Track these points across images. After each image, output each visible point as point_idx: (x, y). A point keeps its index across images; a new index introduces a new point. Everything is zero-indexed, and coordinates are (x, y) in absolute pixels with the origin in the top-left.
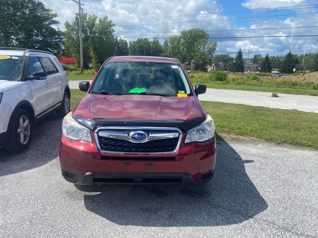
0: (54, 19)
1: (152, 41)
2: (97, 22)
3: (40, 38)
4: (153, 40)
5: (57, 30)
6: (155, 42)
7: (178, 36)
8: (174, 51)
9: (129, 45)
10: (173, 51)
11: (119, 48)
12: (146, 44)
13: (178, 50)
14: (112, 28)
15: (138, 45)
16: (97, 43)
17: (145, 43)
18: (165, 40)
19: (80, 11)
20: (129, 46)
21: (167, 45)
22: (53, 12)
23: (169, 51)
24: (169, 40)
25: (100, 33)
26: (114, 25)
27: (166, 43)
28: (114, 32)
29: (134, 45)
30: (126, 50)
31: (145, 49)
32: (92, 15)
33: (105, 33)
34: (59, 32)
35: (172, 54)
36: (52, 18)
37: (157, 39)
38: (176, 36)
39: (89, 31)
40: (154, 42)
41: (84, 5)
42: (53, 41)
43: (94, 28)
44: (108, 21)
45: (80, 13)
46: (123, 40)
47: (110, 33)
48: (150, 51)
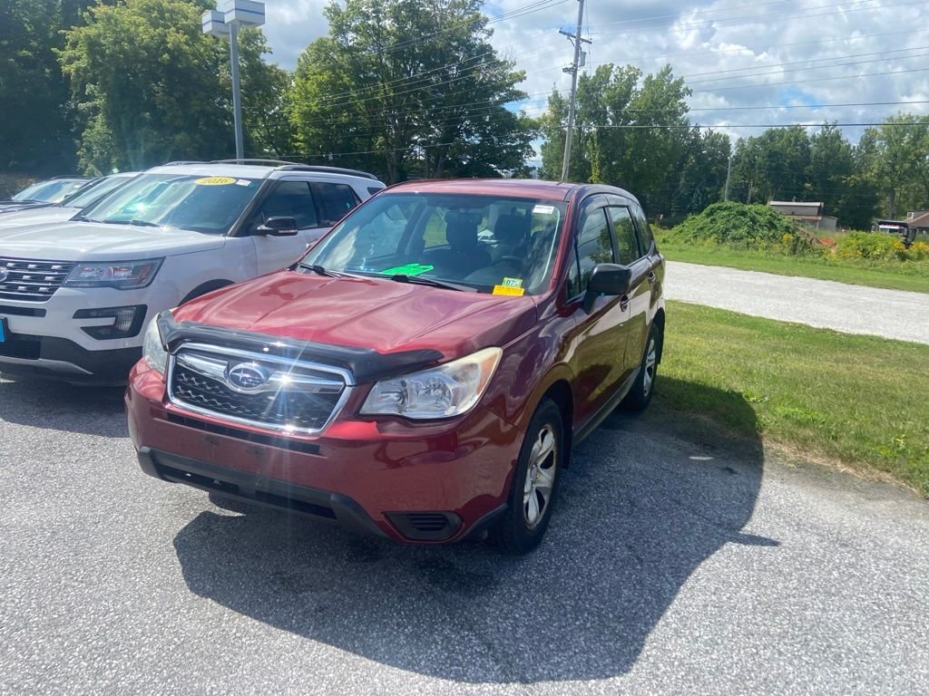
0: (518, 87)
1: (818, 137)
2: (639, 85)
3: (476, 139)
4: (820, 132)
5: (519, 116)
6: (826, 138)
7: (918, 118)
8: (897, 167)
9: (734, 151)
10: (893, 166)
11: (700, 159)
12: (796, 145)
13: (913, 163)
14: (682, 101)
15: (766, 149)
16: (628, 147)
17: (790, 142)
18: (866, 130)
19: (576, 60)
20: (734, 154)
21: (873, 147)
22: (515, 70)
23: (877, 166)
24: (880, 130)
25: (644, 119)
26: (689, 92)
27: (868, 142)
28: (687, 111)
29: (753, 150)
30: (720, 166)
31: (788, 161)
32: (626, 69)
33: (658, 117)
34: (522, 123)
35: (886, 178)
36: (511, 84)
37: (838, 128)
38: (910, 117)
39: (611, 113)
40: (824, 138)
41: (591, 43)
42: (506, 147)
43: (628, 105)
44: (672, 82)
45: (574, 65)
46: (718, 136)
47: (674, 114)
48: (804, 166)
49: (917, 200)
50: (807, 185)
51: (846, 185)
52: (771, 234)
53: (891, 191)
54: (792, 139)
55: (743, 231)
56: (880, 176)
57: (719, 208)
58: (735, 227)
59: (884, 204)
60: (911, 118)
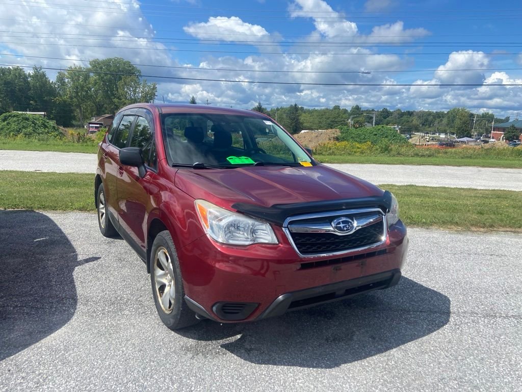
1: (32, 74)
4: (33, 72)
6: (37, 75)
8: (79, 94)
10: (77, 93)
12: (20, 78)
13: (86, 92)
17: (16, 76)
18: (59, 73)
21: (64, 82)
23: (69, 93)
24: (66, 73)
27: (61, 79)
31: (17, 87)
35: (75, 99)
37: (43, 70)
40: (35, 76)
48: (28, 91)
49: (92, 111)
50: (31, 102)
51: (55, 102)
52: (46, 131)
53: (79, 106)
54: (17, 74)
55: (30, 129)
56: (71, 98)
57: (10, 116)
58: (24, 127)
59: (77, 113)
60: (81, 68)
